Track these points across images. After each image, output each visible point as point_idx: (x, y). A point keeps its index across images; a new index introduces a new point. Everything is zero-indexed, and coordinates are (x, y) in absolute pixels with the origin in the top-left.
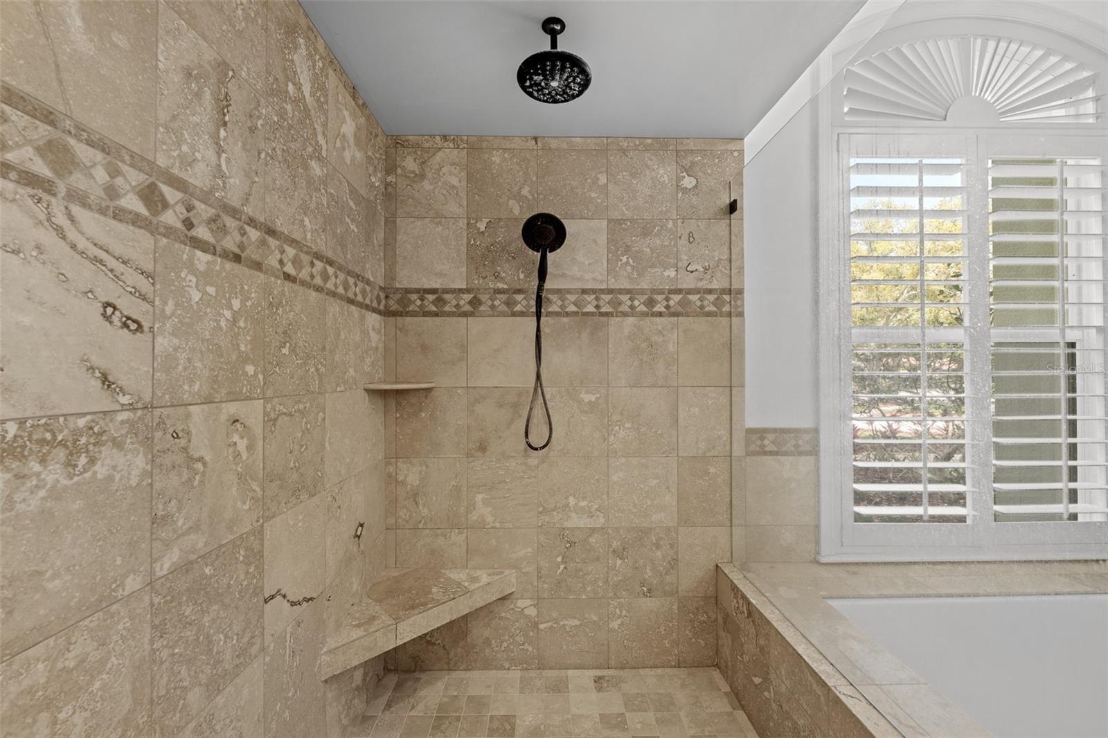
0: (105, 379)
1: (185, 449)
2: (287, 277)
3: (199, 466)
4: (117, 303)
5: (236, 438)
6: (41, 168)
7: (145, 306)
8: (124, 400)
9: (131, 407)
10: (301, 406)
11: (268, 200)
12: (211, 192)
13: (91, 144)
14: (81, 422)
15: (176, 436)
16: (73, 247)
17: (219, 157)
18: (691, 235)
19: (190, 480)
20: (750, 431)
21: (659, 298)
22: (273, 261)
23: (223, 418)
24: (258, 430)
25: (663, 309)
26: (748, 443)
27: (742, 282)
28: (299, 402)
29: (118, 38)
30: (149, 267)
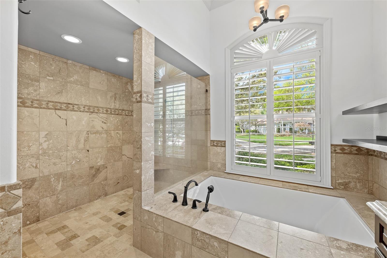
0: (102, 128)
1: (111, 135)
2: (126, 115)
3: (113, 137)
4: (104, 121)
5: (118, 135)
6: (97, 111)
7: (106, 121)
8: (104, 130)
9: (105, 130)
10: (129, 132)
11: (123, 106)
12: (114, 108)
13: (101, 108)
14: (100, 131)
15: (110, 134)
16: (100, 117)
17: (115, 104)
18: (199, 98)
19: (112, 138)
20: (211, 141)
21: (194, 112)
22: (124, 114)
23: (116, 132)
24: (121, 134)
25: (194, 114)
26: (211, 143)
27: (210, 107)
28: (129, 131)
29: (103, 98)
30: (107, 117)
